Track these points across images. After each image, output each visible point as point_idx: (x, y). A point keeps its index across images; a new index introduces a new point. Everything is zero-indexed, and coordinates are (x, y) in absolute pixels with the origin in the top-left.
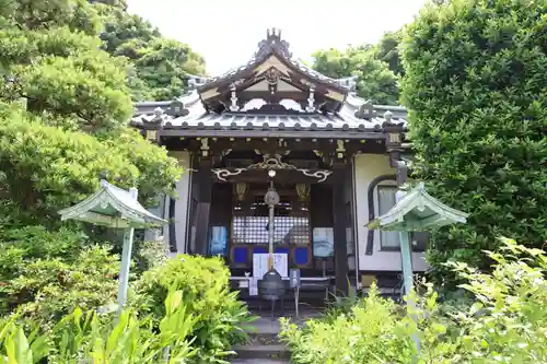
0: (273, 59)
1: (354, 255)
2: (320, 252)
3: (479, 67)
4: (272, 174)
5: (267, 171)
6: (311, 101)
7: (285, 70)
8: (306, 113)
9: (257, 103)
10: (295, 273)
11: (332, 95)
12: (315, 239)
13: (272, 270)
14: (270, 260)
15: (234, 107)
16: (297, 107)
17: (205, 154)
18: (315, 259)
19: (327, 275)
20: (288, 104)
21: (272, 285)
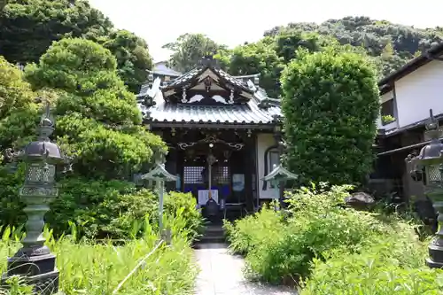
0: (209, 71)
1: (256, 190)
2: (237, 188)
3: (316, 100)
4: (211, 145)
5: (208, 144)
6: (232, 97)
7: (216, 78)
8: (229, 105)
9: (198, 98)
10: (222, 201)
11: (244, 94)
12: (234, 181)
13: (211, 199)
14: (210, 194)
15: (184, 100)
16: (223, 100)
17: (173, 134)
18: (233, 192)
19: (241, 202)
20: (218, 98)
21: (211, 208)
